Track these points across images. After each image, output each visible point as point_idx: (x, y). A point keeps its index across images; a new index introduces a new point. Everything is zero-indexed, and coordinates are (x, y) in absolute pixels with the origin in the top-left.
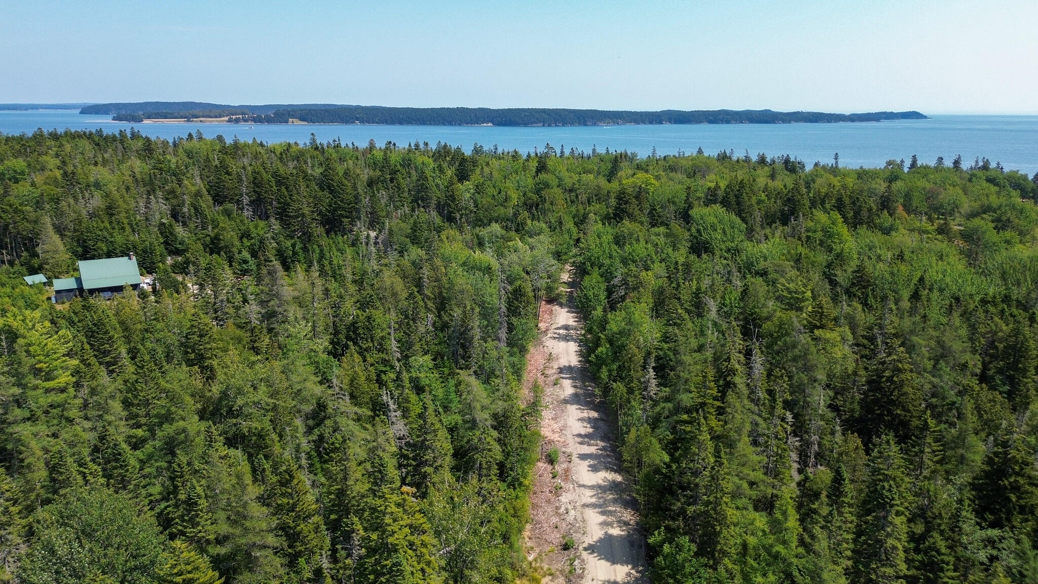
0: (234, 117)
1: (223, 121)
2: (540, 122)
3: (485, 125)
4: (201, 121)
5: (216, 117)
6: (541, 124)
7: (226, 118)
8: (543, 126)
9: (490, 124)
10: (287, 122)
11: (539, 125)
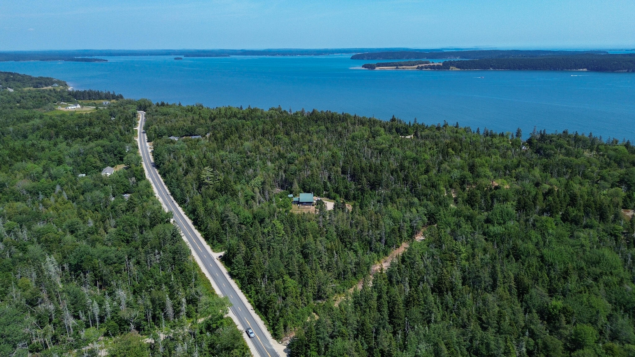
0: (420, 66)
1: (414, 68)
2: (625, 69)
3: (581, 70)
4: (403, 68)
5: (411, 66)
6: (626, 70)
7: (416, 66)
8: (628, 71)
9: (585, 70)
10: (449, 69)
11: (624, 71)
